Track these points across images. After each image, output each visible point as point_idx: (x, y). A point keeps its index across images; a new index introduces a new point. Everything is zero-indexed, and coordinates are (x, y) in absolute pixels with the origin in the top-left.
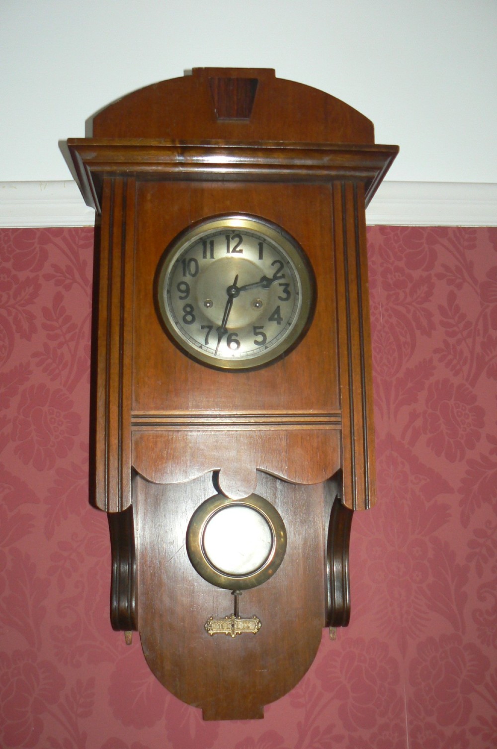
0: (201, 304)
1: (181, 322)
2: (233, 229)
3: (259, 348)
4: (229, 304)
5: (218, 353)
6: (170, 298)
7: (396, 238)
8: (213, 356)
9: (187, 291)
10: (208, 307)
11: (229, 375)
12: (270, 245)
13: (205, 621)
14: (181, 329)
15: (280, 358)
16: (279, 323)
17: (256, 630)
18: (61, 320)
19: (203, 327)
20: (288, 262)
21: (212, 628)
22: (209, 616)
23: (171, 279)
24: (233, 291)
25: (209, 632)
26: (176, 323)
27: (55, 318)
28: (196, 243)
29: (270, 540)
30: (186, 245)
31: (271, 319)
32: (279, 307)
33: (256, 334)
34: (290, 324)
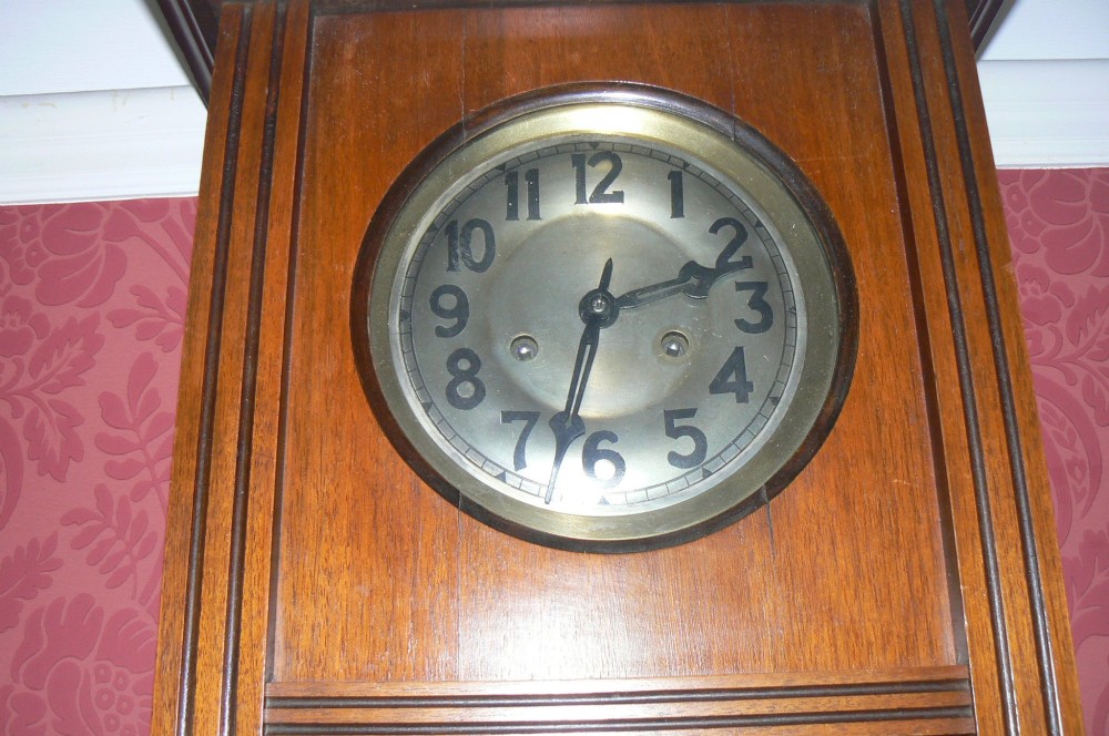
0: (502, 349)
1: (441, 401)
2: (593, 139)
3: (683, 476)
4: (589, 347)
5: (555, 496)
6: (408, 333)
7: (1014, 197)
8: (538, 503)
9: (462, 310)
10: (522, 357)
11: (594, 561)
12: (701, 177)
14: (441, 423)
15: (755, 502)
16: (742, 399)
18: (145, 426)
19: (508, 417)
20: (759, 224)
23: (414, 279)
24: (600, 306)
26: (427, 407)
27: (131, 420)
28: (487, 179)
30: (459, 185)
31: (716, 388)
32: (739, 351)
33: (674, 433)
34: (776, 401)
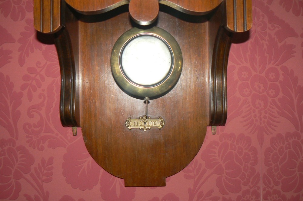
13: (125, 120)
17: (161, 127)
21: (131, 124)
22: (128, 117)
25: (128, 127)
29: (170, 60)
